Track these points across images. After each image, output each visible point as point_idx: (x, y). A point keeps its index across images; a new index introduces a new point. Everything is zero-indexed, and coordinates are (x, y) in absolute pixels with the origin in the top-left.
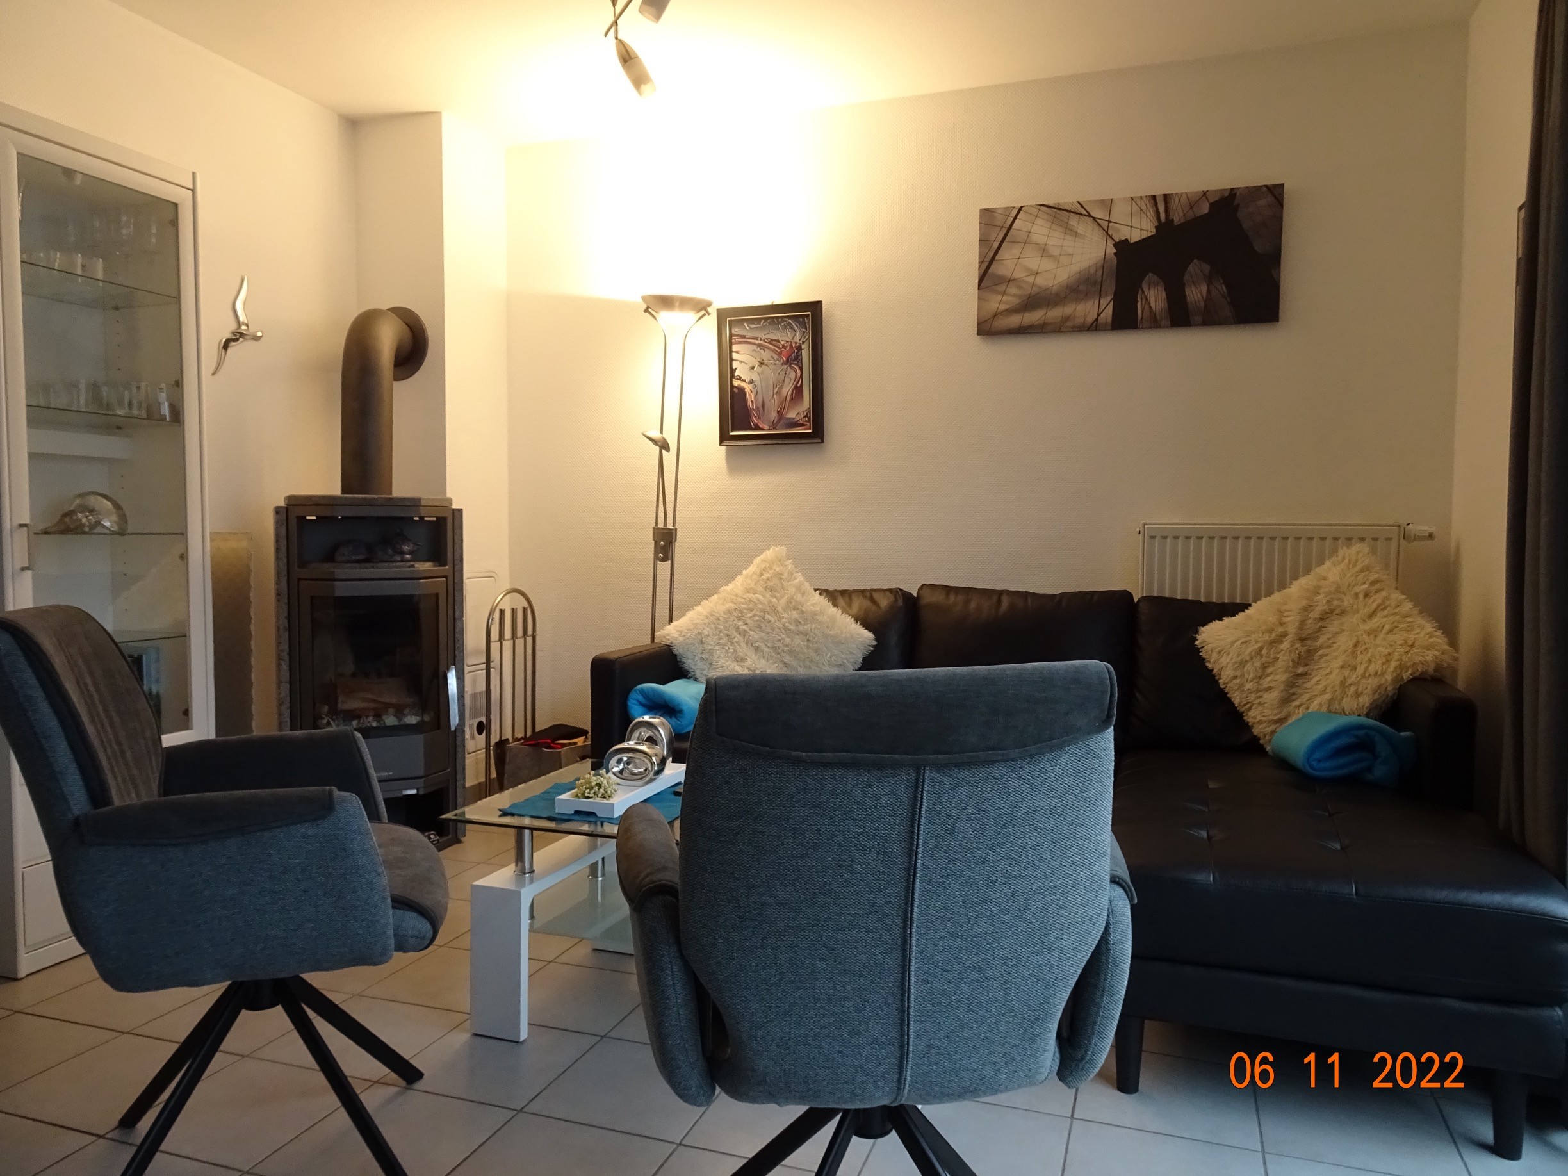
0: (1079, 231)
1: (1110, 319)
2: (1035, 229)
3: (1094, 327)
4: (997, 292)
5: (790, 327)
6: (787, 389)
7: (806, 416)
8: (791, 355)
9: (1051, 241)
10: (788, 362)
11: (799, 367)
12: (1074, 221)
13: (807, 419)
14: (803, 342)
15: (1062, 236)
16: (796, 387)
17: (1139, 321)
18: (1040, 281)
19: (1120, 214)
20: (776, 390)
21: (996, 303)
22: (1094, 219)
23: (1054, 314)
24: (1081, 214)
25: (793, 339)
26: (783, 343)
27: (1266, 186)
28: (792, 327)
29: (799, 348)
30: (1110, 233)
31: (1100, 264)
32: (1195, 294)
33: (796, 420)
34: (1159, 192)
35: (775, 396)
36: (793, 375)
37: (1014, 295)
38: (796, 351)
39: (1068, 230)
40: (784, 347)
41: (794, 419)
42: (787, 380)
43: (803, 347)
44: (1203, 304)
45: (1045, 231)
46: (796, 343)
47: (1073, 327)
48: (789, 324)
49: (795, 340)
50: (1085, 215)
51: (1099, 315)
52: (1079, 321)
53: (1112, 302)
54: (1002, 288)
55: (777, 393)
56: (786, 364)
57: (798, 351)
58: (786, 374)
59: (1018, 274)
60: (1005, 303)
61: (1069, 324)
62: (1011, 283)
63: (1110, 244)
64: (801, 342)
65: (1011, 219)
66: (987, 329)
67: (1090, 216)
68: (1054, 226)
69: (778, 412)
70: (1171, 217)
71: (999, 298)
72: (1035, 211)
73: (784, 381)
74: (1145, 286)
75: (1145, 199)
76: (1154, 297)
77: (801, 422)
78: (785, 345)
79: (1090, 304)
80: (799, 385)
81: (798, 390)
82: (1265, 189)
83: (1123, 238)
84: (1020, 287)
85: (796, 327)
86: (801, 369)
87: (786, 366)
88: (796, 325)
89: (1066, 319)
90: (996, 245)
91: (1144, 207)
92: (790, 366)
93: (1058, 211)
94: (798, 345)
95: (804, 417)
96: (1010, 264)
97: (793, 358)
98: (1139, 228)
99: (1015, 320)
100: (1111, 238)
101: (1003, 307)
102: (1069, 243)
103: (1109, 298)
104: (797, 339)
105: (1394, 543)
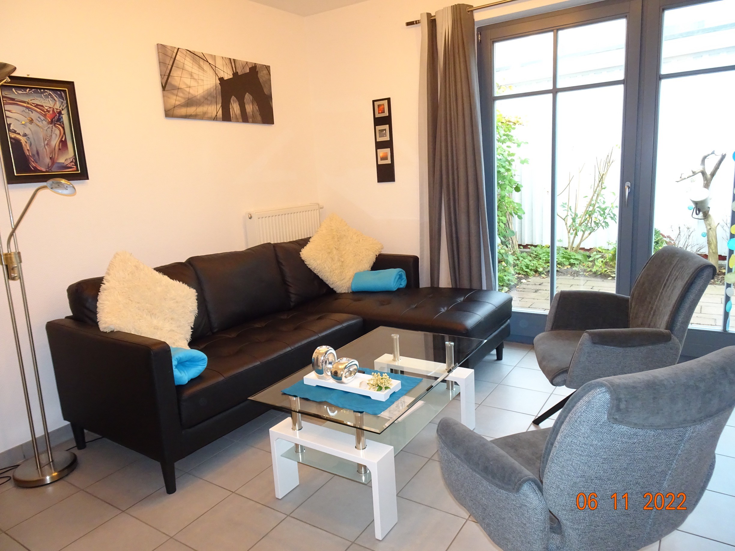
0: (204, 68)
1: (221, 116)
2: (186, 62)
3: (215, 119)
4: (173, 94)
5: (51, 97)
6: (55, 142)
7: (72, 162)
8: (54, 118)
9: (194, 71)
10: (52, 122)
11: (61, 126)
12: (202, 62)
13: (73, 164)
14: (63, 109)
15: (198, 69)
16: (61, 141)
17: (232, 119)
18: (192, 91)
19: (219, 64)
20: (46, 142)
21: (175, 100)
22: (210, 63)
23: (200, 110)
24: (204, 60)
25: (54, 106)
26: (46, 108)
27: (265, 65)
28: (52, 97)
29: (60, 113)
30: (216, 73)
31: (215, 87)
32: (249, 108)
33: (65, 164)
34: (232, 58)
35: (46, 147)
36: (58, 132)
37: (181, 97)
38: (58, 115)
39: (200, 67)
40: (49, 111)
41: (63, 163)
42: (54, 136)
43: (63, 112)
44: (251, 113)
45: (191, 65)
46: (57, 109)
47: (208, 118)
48: (50, 94)
49: (55, 107)
50: (205, 61)
51: (217, 113)
52: (209, 115)
53: (221, 107)
54: (175, 92)
55: (47, 144)
56: (51, 124)
57: (59, 116)
58: (52, 131)
59: (182, 86)
60: (179, 101)
61: (206, 116)
62: (179, 90)
63: (217, 78)
64: (61, 109)
65: (174, 54)
66: (169, 114)
67: (208, 62)
68: (194, 63)
69: (51, 158)
70: (237, 71)
71: (175, 97)
72: (185, 53)
73: (51, 136)
74: (232, 101)
75: (227, 59)
76: (235, 108)
77: (69, 165)
78: (49, 109)
79: (213, 107)
80: (63, 139)
81: (63, 143)
82: (265, 67)
83: (222, 77)
84: (183, 93)
85: (55, 97)
86: (63, 128)
87: (51, 125)
88: (56, 97)
89: (205, 113)
90: (170, 67)
91: (227, 63)
92: (55, 125)
93: (195, 56)
94: (58, 111)
95: (71, 162)
96: (178, 79)
97: (56, 120)
98: (227, 75)
99: (183, 111)
100: (217, 75)
101: (177, 103)
102: (201, 73)
103: (220, 105)
104: (58, 106)
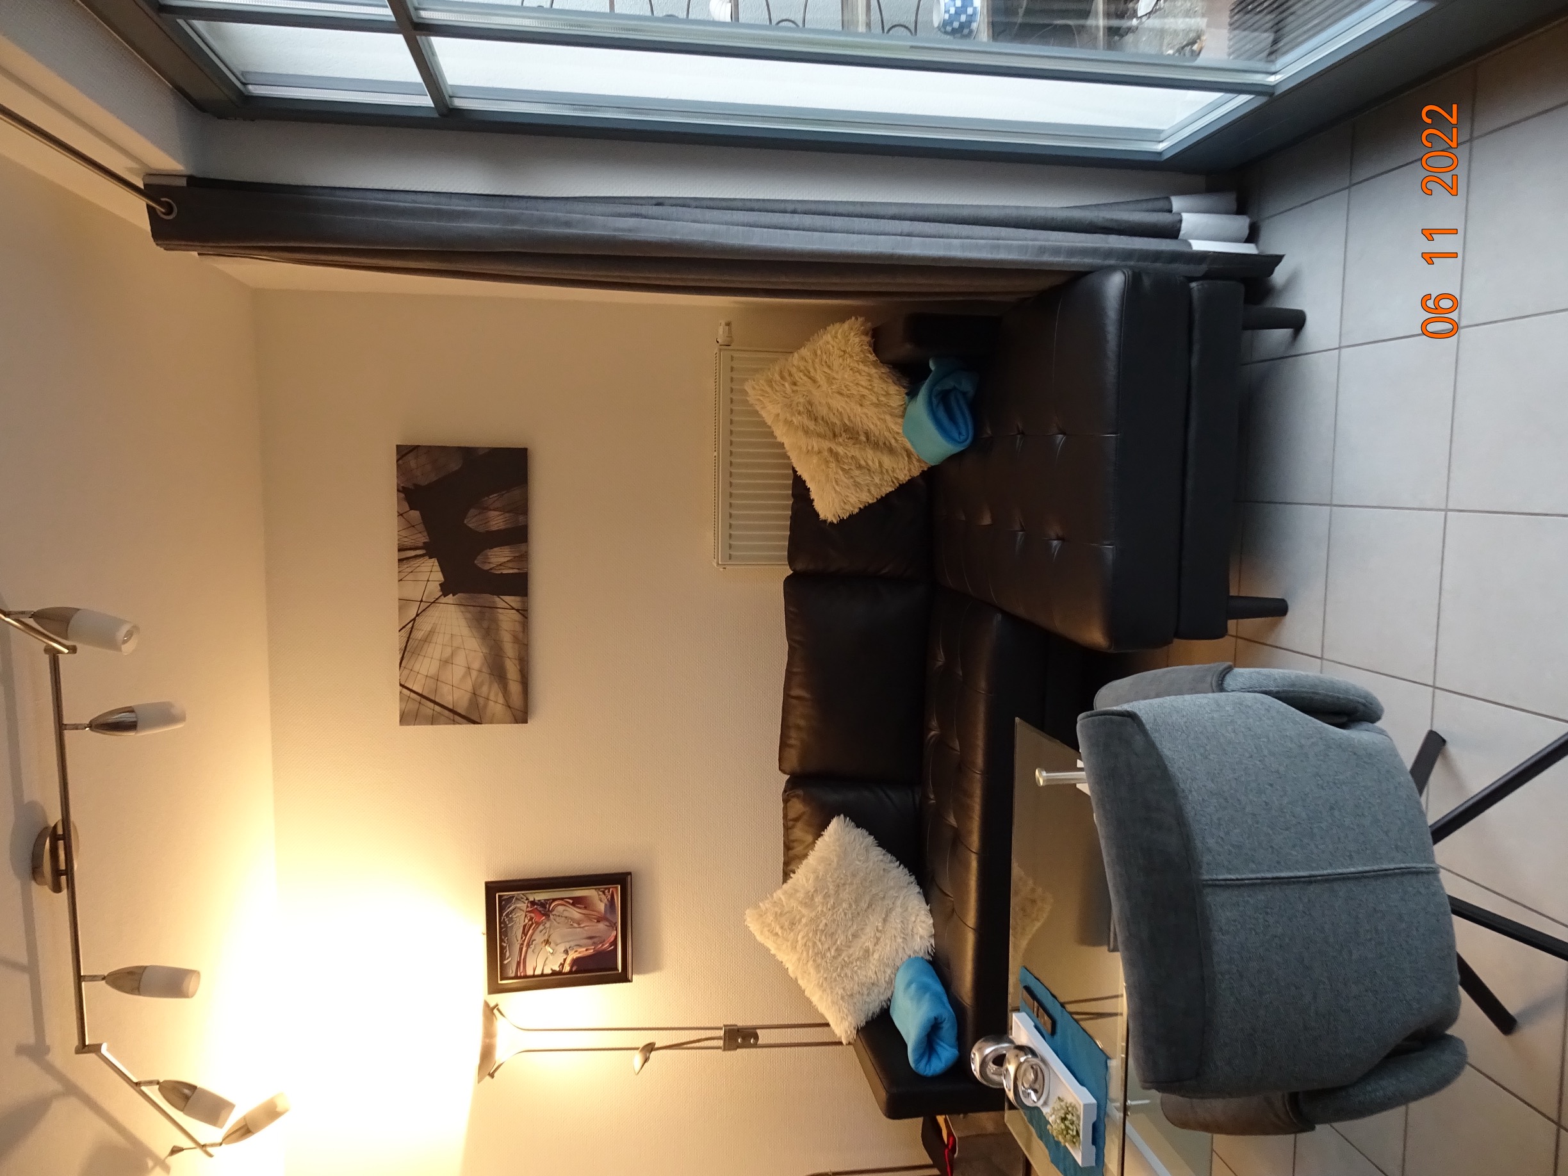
0: (429, 629)
1: (518, 598)
2: (424, 671)
3: (524, 613)
4: (485, 706)
5: (511, 913)
6: (575, 913)
7: (604, 892)
8: (540, 912)
9: (437, 655)
10: (547, 915)
11: (552, 902)
12: (418, 634)
13: (607, 891)
14: (527, 899)
15: (432, 645)
16: (573, 904)
17: (521, 571)
18: (476, 665)
19: (415, 591)
20: (576, 925)
21: (496, 706)
22: (417, 615)
23: (510, 650)
24: (412, 628)
25: (523, 911)
26: (527, 921)
27: (397, 461)
29: (533, 903)
30: (433, 601)
31: (462, 608)
32: (497, 521)
33: (608, 903)
34: (395, 555)
35: (582, 926)
36: (561, 908)
37: (490, 688)
38: (535, 906)
39: (427, 639)
40: (531, 919)
41: (606, 905)
42: (566, 914)
43: (531, 899)
44: (507, 515)
45: (427, 660)
46: (527, 907)
47: (523, 632)
48: (507, 915)
49: (525, 909)
50: (413, 624)
51: (513, 609)
52: (518, 628)
53: (501, 597)
54: (481, 701)
55: (579, 924)
56: (549, 916)
57: (537, 904)
58: (559, 916)
59: (468, 685)
60: (497, 695)
61: (521, 635)
62: (476, 693)
63: (443, 600)
64: (527, 902)
65: (413, 695)
66: (521, 715)
67: (414, 620)
68: (423, 653)
69: (598, 921)
70: (421, 545)
71: (491, 704)
72: (406, 672)
73: (566, 917)
74: (486, 567)
75: (401, 569)
76: (498, 559)
77: (609, 897)
78: (529, 918)
79: (501, 617)
80: (571, 901)
81: (577, 902)
82: (400, 462)
83: (439, 588)
84: (482, 684)
85: (511, 908)
86: (554, 900)
87: (551, 917)
88: (509, 907)
89: (516, 640)
90: (437, 708)
91: (409, 570)
92: (551, 912)
93: (408, 649)
94: (529, 905)
95: (605, 894)
96: (458, 694)
97: (543, 909)
98: (430, 573)
99: (515, 688)
100: (437, 599)
101: (501, 700)
102: (439, 639)
103: (497, 599)
104: (523, 905)
105: (736, 355)
